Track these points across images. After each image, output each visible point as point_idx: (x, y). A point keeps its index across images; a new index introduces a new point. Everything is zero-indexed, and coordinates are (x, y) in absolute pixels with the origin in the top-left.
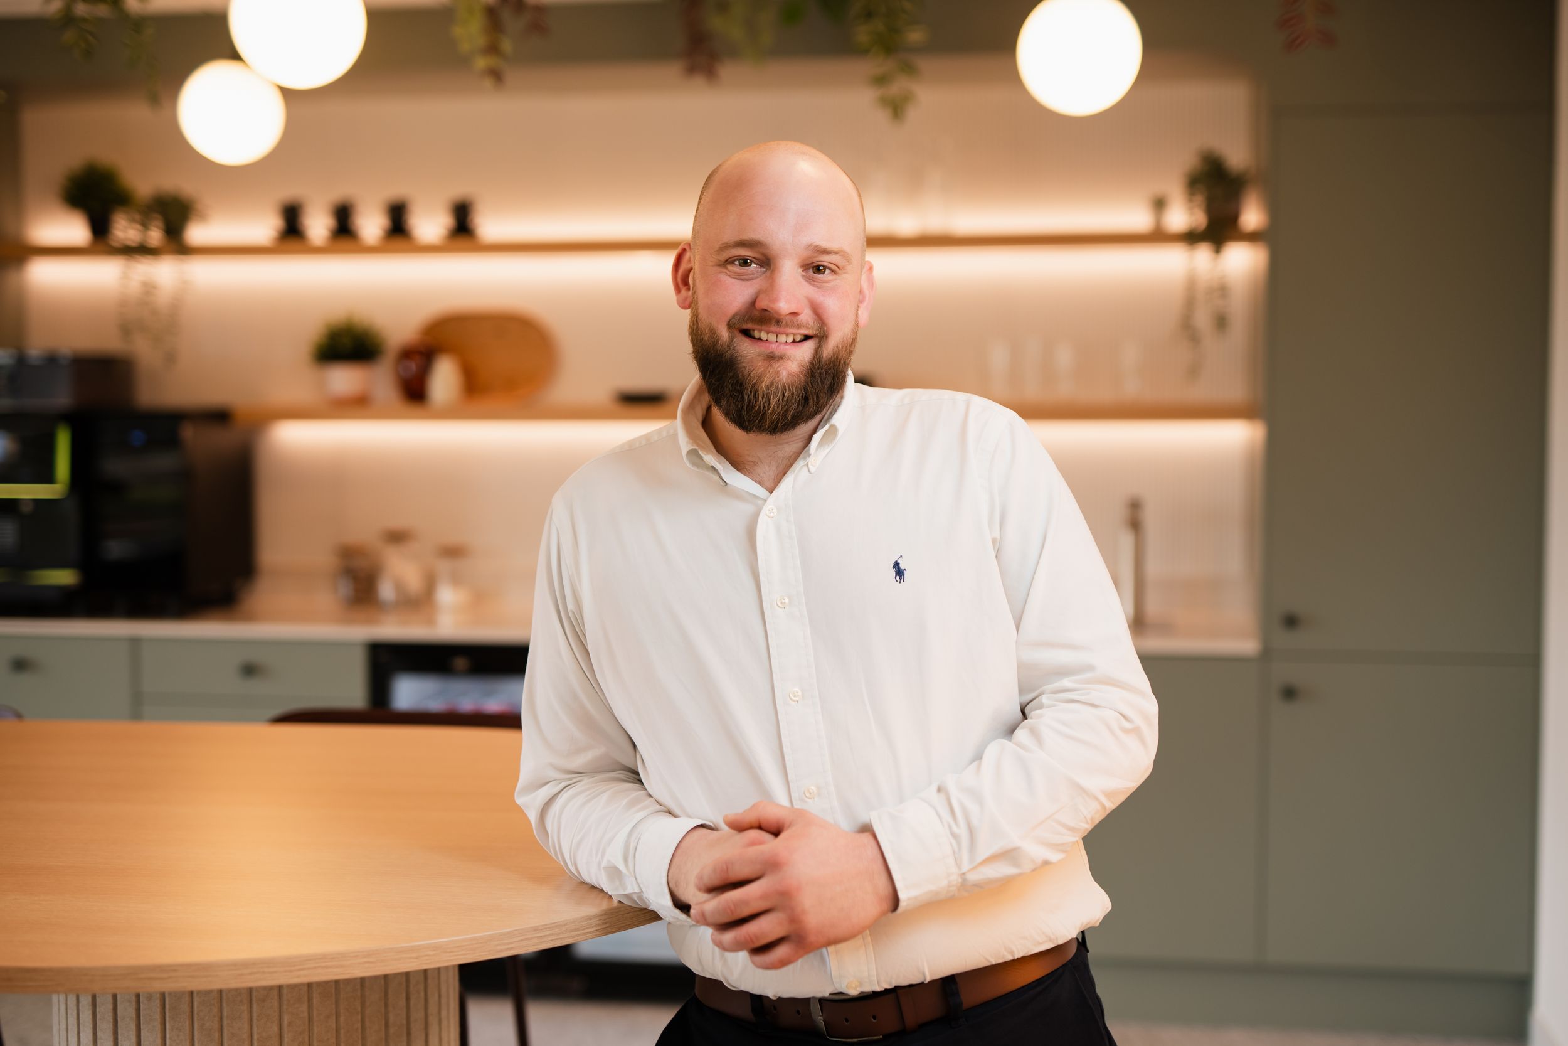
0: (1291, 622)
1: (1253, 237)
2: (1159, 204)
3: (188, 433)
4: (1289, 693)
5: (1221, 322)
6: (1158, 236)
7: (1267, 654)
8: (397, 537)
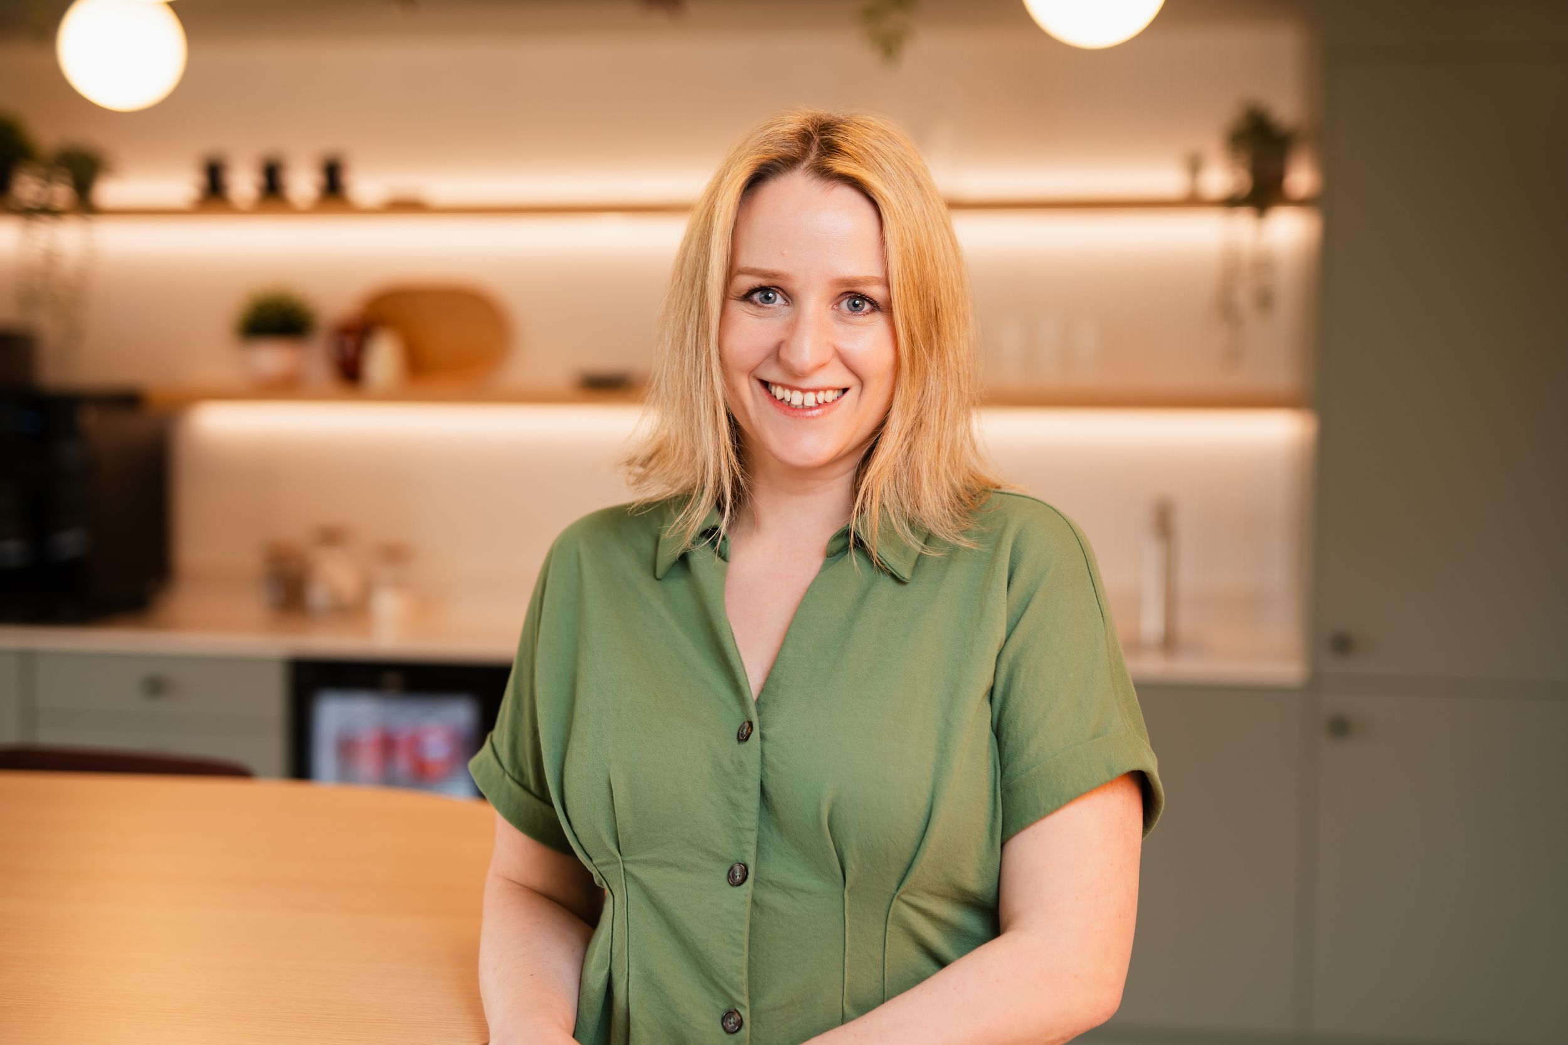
0: (1342, 645)
1: (1301, 203)
2: (1195, 165)
3: (90, 420)
4: (1340, 727)
5: (1265, 300)
6: (1193, 201)
7: (1314, 683)
8: (331, 537)
